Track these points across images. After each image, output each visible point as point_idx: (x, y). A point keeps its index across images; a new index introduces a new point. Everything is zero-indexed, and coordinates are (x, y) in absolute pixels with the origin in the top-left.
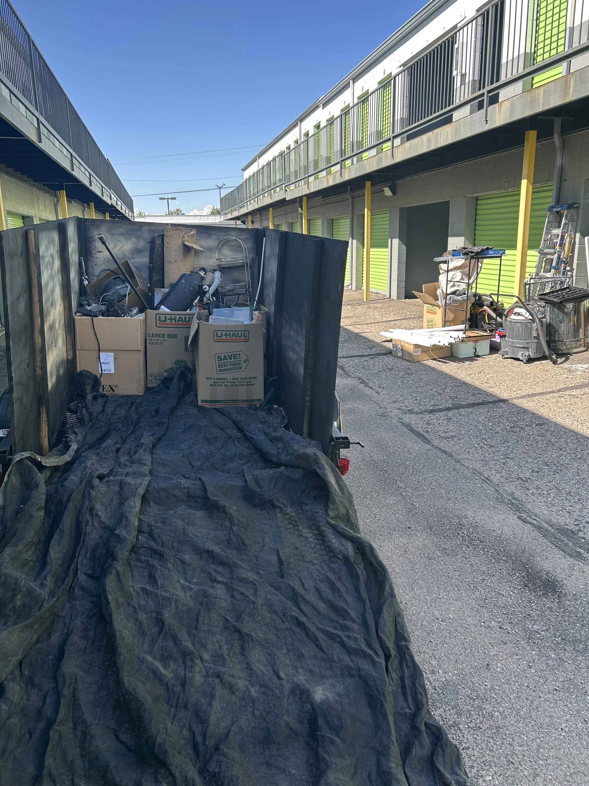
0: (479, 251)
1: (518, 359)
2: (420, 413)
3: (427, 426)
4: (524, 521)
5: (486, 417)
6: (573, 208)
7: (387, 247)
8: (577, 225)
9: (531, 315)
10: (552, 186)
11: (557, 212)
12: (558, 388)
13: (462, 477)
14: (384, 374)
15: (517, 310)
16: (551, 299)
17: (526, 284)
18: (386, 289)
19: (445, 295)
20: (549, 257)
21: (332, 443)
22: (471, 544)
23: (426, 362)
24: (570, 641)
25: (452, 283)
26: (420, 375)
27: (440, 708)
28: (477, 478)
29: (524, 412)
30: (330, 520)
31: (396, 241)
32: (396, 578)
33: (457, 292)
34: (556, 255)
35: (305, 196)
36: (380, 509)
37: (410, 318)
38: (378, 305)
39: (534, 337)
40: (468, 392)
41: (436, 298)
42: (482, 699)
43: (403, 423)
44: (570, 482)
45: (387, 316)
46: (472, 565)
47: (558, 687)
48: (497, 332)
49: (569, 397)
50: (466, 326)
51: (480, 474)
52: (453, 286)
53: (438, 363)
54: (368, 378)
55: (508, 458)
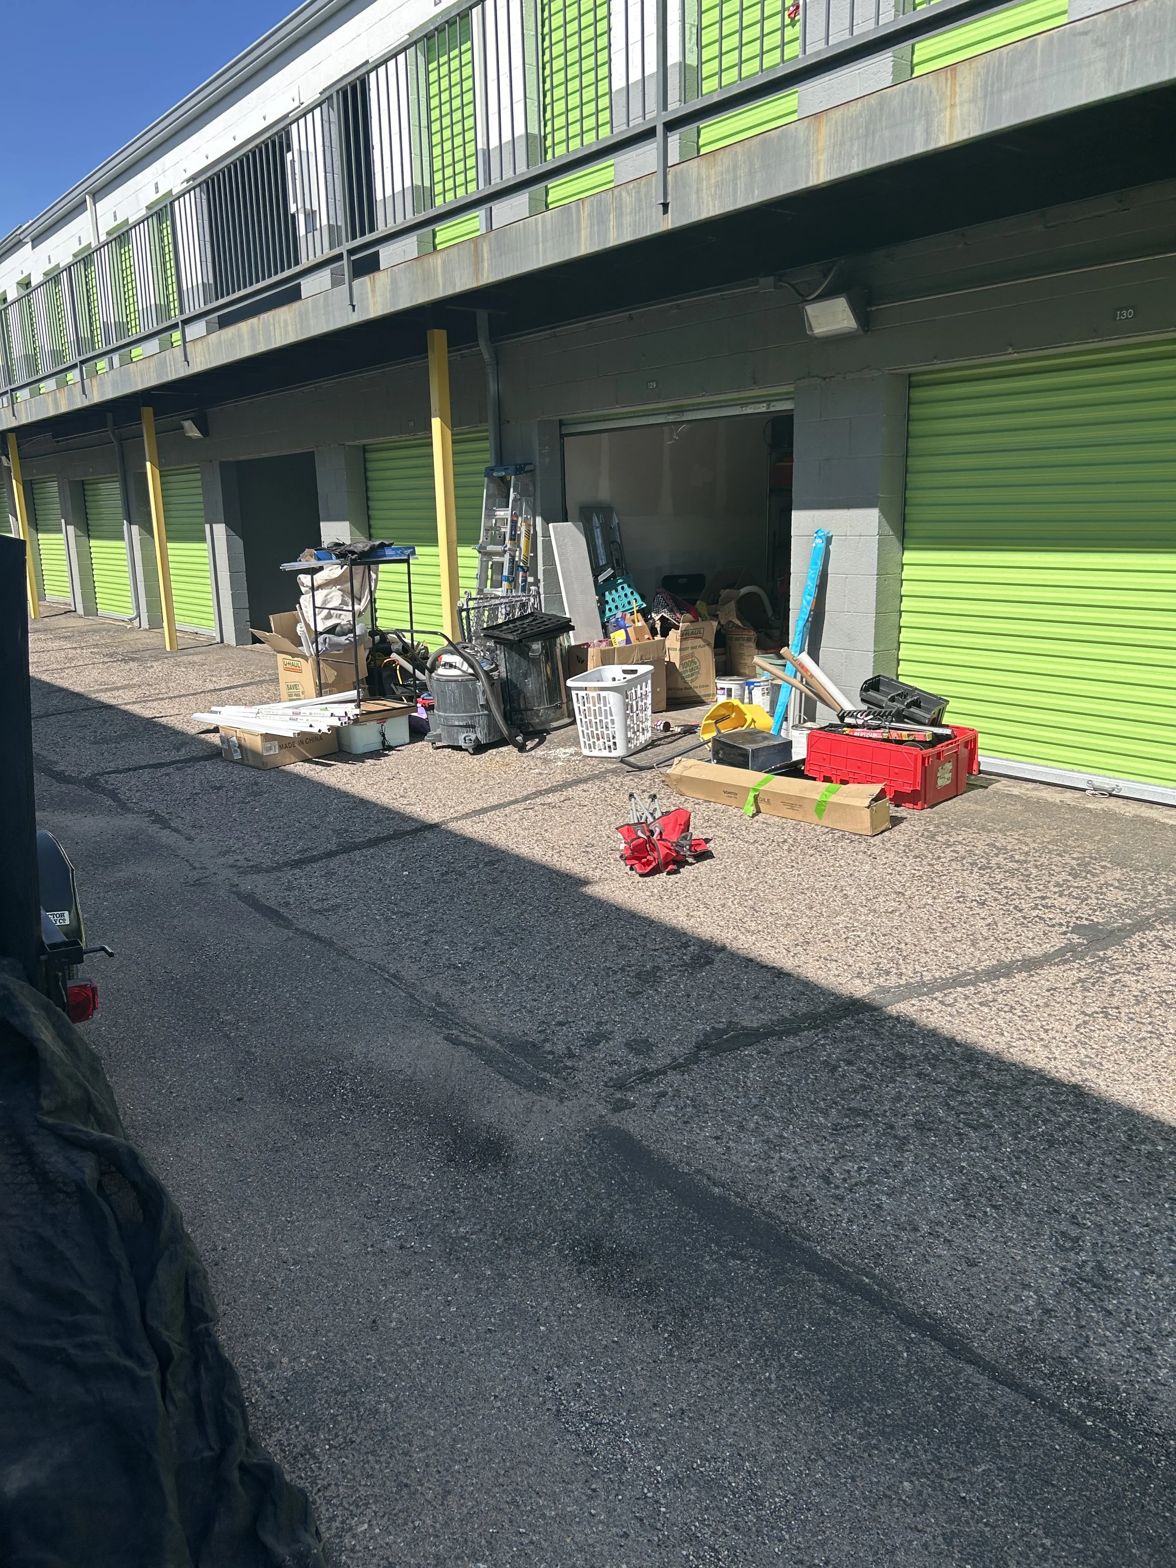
0: (366, 549)
1: (459, 748)
2: (274, 869)
3: (288, 893)
4: (455, 1042)
5: (399, 862)
6: (526, 472)
7: (203, 539)
8: (534, 504)
9: (471, 666)
10: (486, 431)
11: (502, 479)
12: (525, 793)
13: (349, 981)
14: (205, 798)
15: (446, 658)
16: (504, 636)
17: (461, 610)
18: (212, 623)
19: (313, 636)
20: (497, 559)
21: (43, 957)
22: (357, 1104)
23: (291, 768)
24: (517, 1239)
25: (325, 612)
26: (278, 794)
27: (278, 1429)
28: (377, 978)
29: (465, 843)
30: (45, 1118)
31: (220, 530)
32: (206, 1204)
33: (338, 629)
34: (507, 557)
35: (11, 430)
36: (182, 1075)
37: (262, 682)
38: (196, 658)
39: (481, 705)
40: (369, 818)
41: (298, 642)
42: (359, 1388)
43: (238, 894)
44: (535, 958)
45: (214, 679)
46: (357, 1145)
47: (494, 1324)
48: (420, 700)
49: (540, 808)
50: (359, 693)
51: (383, 970)
52: (329, 617)
53: (313, 766)
54: (170, 810)
55: (433, 931)
